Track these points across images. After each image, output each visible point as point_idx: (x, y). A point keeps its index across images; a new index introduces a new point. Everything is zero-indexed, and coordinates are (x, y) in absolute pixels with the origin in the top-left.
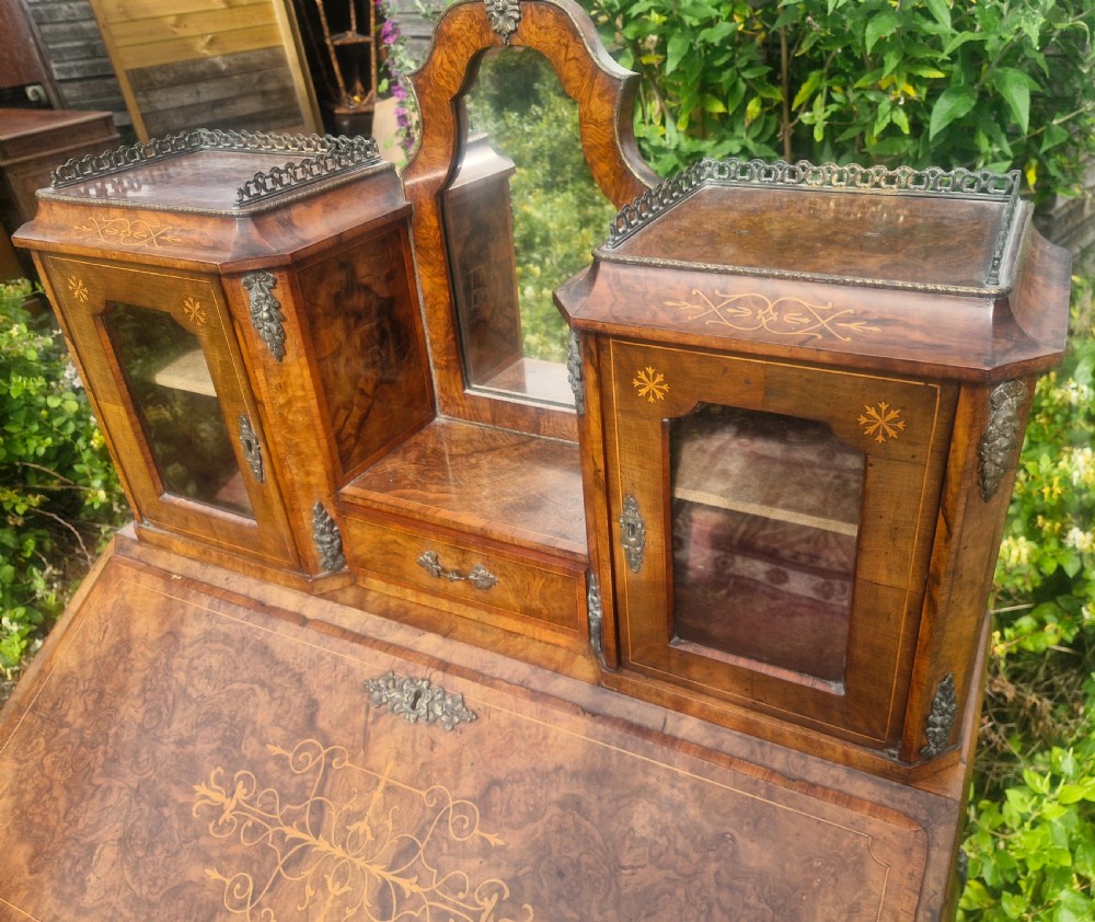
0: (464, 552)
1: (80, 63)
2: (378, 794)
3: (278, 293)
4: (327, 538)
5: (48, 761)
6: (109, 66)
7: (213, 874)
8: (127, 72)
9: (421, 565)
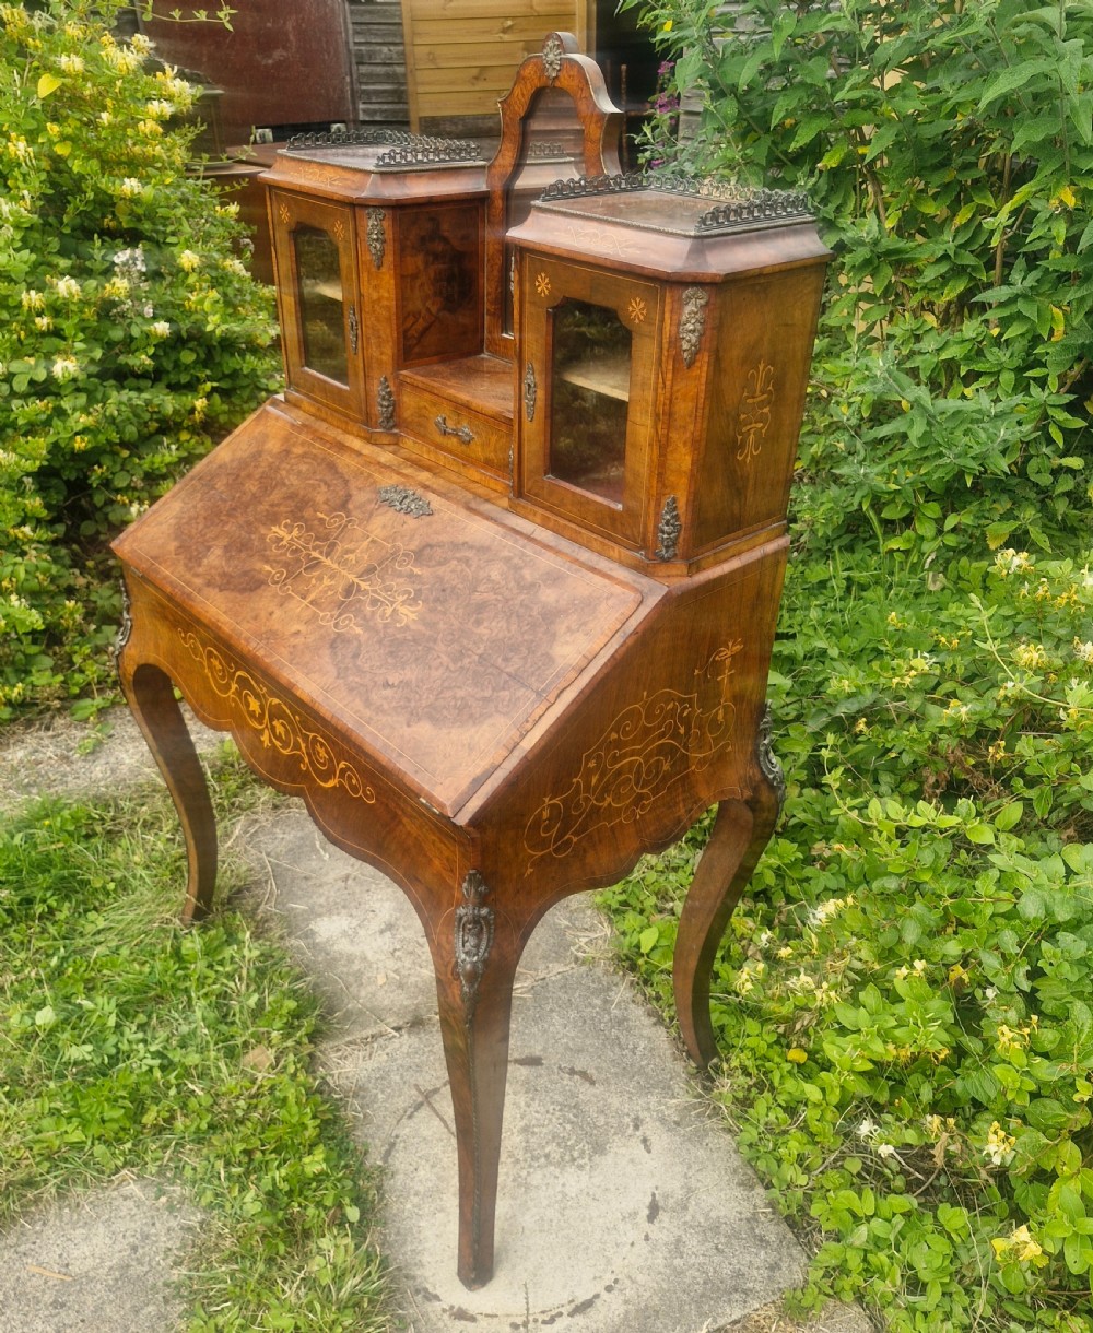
0: (459, 415)
1: (385, 107)
2: (366, 543)
3: (386, 224)
4: (385, 403)
5: (199, 505)
6: (406, 112)
7: (267, 568)
8: (420, 118)
9: (436, 425)
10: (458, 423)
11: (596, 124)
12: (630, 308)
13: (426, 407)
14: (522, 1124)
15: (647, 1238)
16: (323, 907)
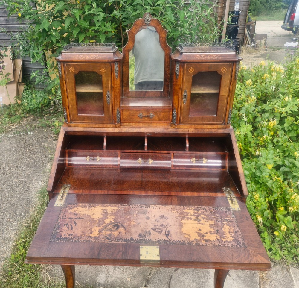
0: (148, 111)
3: (118, 66)
4: (118, 115)
9: (139, 117)
10: (148, 113)
11: (164, 33)
12: (222, 70)
13: (134, 113)
14: (192, 281)
15: (233, 279)
16: (93, 275)
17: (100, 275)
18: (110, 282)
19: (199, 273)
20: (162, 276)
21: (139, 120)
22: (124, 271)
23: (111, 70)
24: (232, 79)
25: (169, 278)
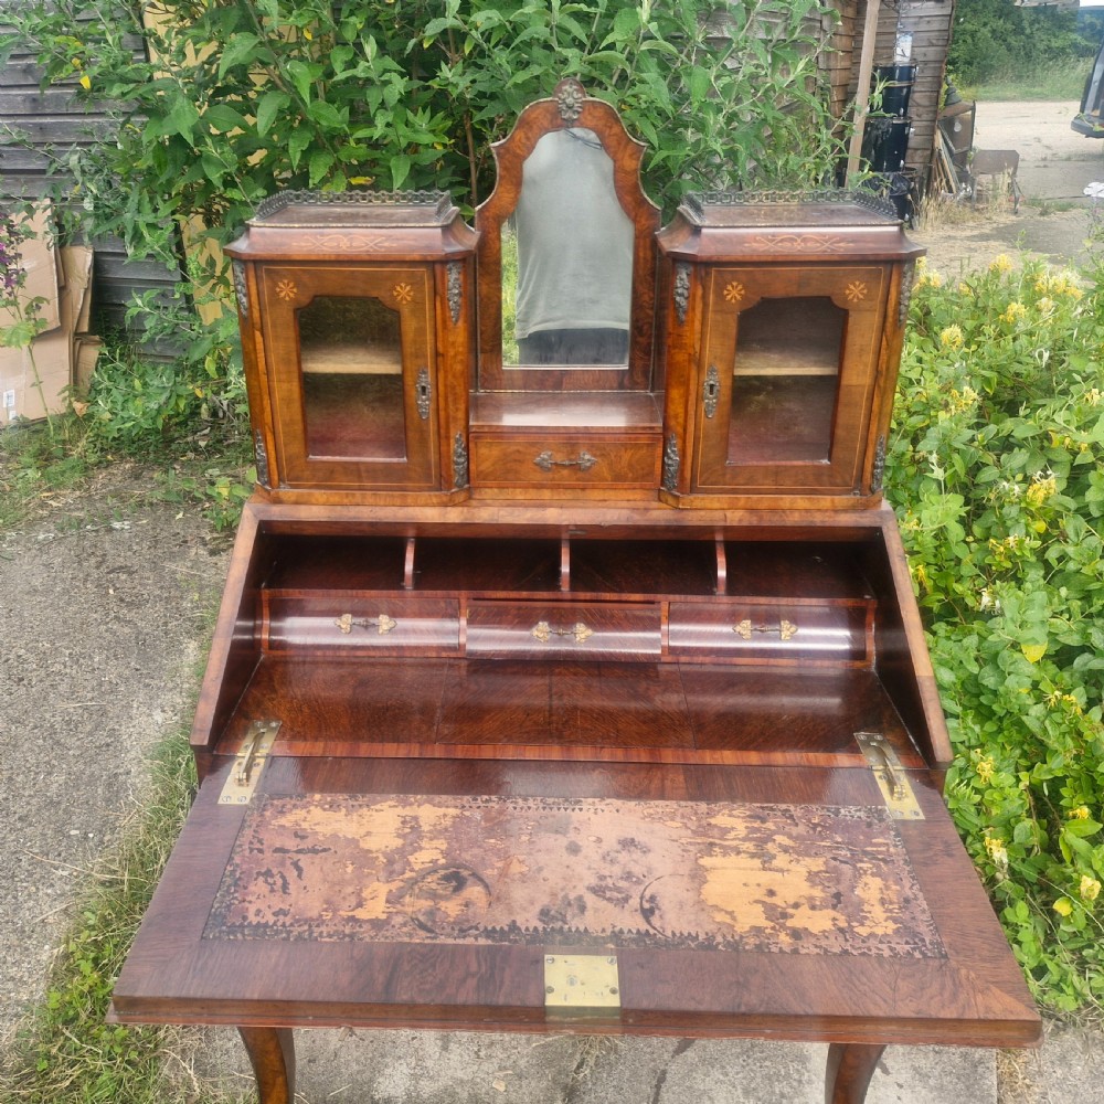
3: (461, 277)
9: (536, 464)
10: (572, 453)
11: (631, 156)
12: (848, 292)
13: (518, 451)
14: (740, 1091)
15: (901, 1086)
16: (364, 1072)
17: (387, 1071)
18: (426, 1096)
19: (768, 1063)
20: (628, 1073)
21: (538, 477)
22: (482, 1054)
23: (435, 293)
24: (888, 325)
25: (654, 1082)
